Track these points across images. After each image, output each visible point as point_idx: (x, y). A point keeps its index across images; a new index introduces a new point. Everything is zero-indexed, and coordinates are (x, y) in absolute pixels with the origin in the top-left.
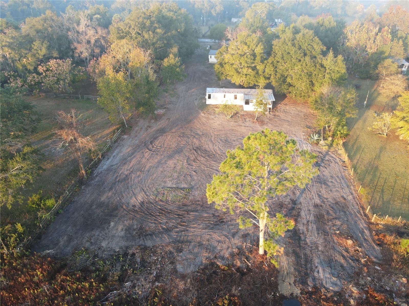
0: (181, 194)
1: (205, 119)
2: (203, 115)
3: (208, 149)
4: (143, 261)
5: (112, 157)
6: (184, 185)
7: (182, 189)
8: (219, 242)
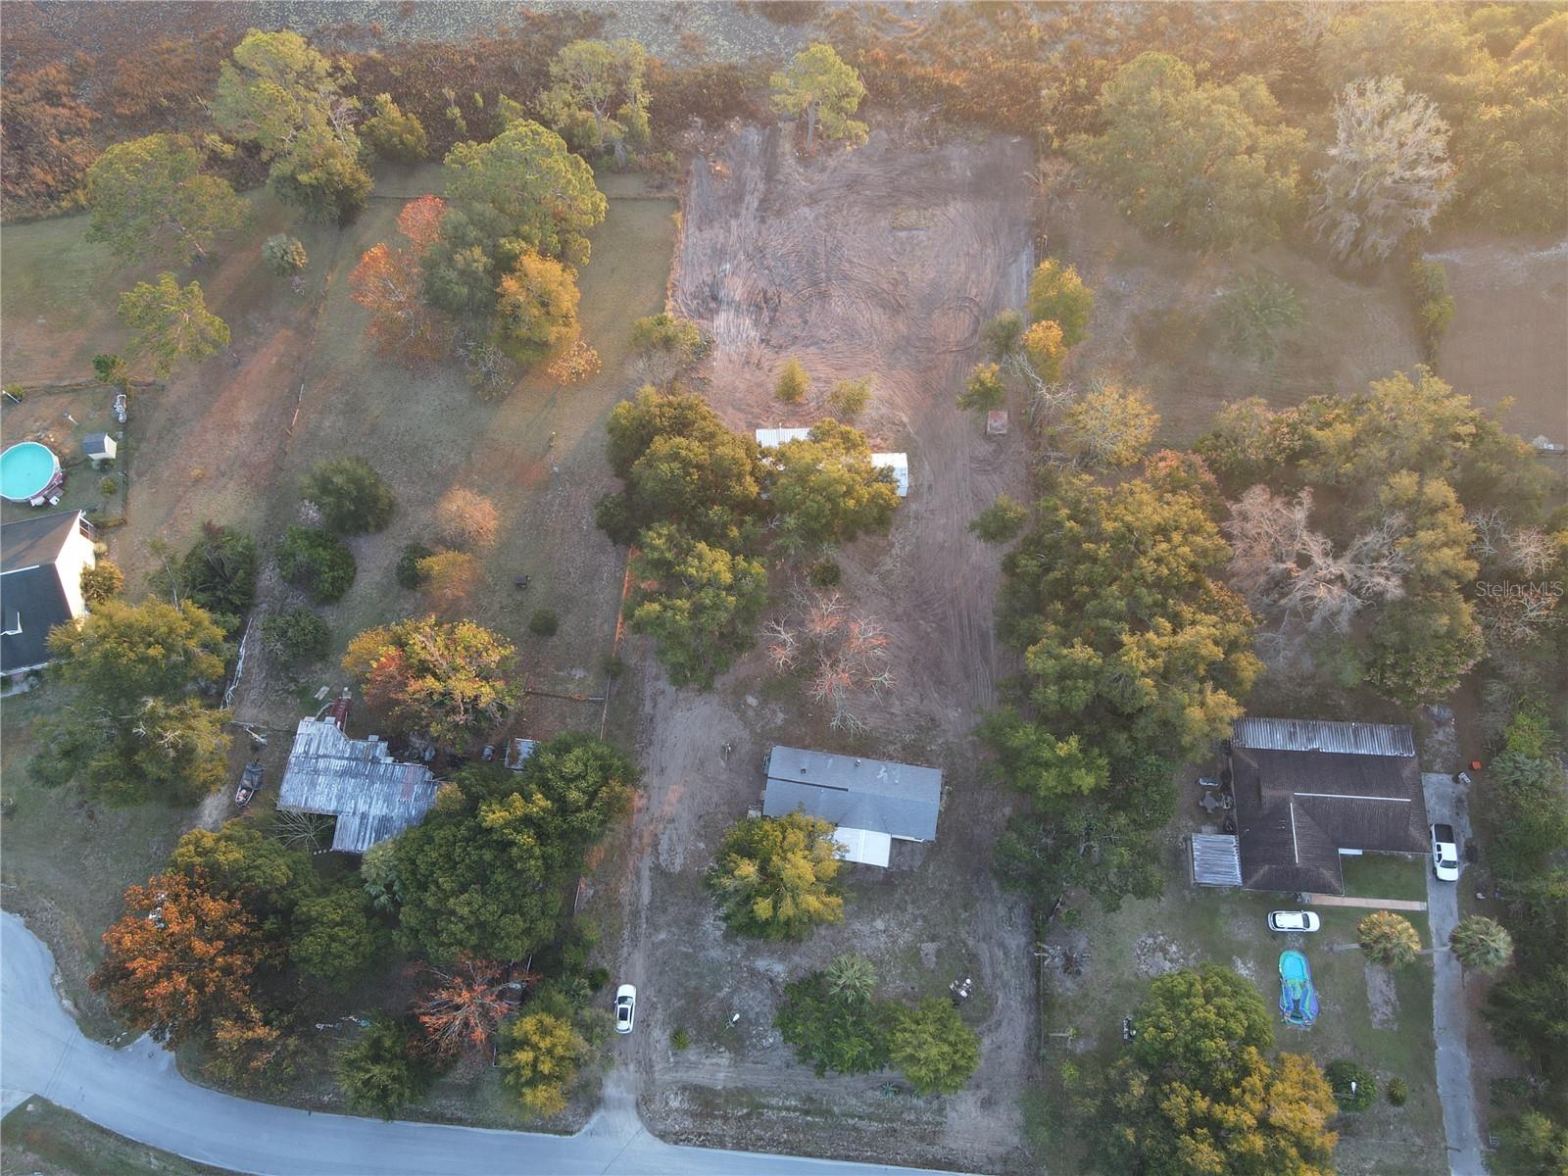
0: (904, 220)
1: (898, 401)
2: (905, 419)
3: (880, 310)
4: (921, 140)
5: (1024, 278)
6: (903, 234)
7: (903, 229)
8: (850, 161)
